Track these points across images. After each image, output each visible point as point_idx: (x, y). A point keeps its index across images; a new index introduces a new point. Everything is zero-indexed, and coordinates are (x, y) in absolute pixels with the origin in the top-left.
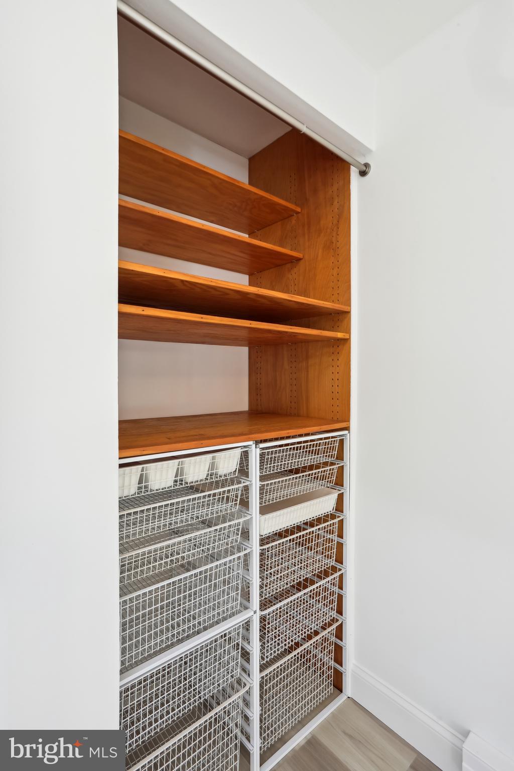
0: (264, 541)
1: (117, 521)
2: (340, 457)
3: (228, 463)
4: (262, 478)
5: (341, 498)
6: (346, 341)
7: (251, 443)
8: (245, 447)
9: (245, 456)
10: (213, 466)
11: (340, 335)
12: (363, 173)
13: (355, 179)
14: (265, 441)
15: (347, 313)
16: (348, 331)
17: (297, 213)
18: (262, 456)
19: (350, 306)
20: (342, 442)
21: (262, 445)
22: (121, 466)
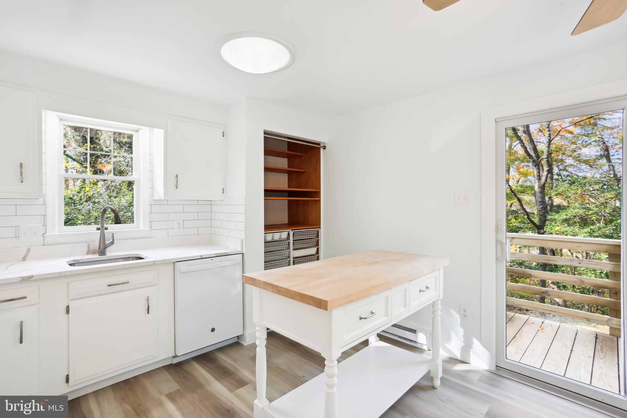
0: (294, 258)
1: (263, 246)
2: (318, 236)
3: (284, 235)
4: (293, 240)
5: (318, 249)
6: (319, 201)
7: (290, 230)
8: (289, 231)
9: (289, 234)
10: (280, 236)
11: (317, 199)
12: (324, 149)
13: (322, 150)
14: (295, 230)
15: (320, 192)
16: (320, 197)
17: (305, 156)
18: (293, 234)
19: (320, 190)
20: (318, 232)
21: (293, 231)
22: (265, 233)
